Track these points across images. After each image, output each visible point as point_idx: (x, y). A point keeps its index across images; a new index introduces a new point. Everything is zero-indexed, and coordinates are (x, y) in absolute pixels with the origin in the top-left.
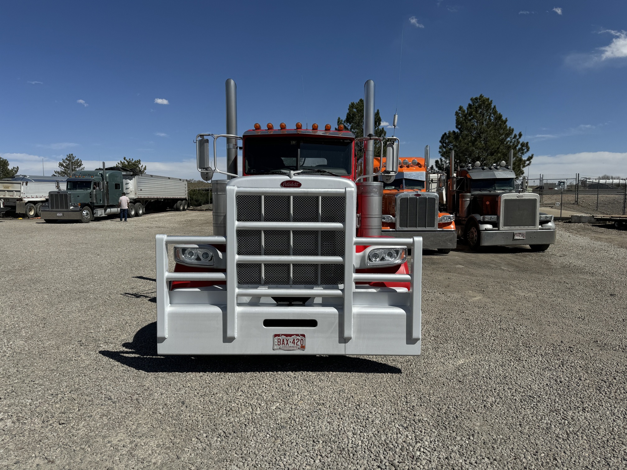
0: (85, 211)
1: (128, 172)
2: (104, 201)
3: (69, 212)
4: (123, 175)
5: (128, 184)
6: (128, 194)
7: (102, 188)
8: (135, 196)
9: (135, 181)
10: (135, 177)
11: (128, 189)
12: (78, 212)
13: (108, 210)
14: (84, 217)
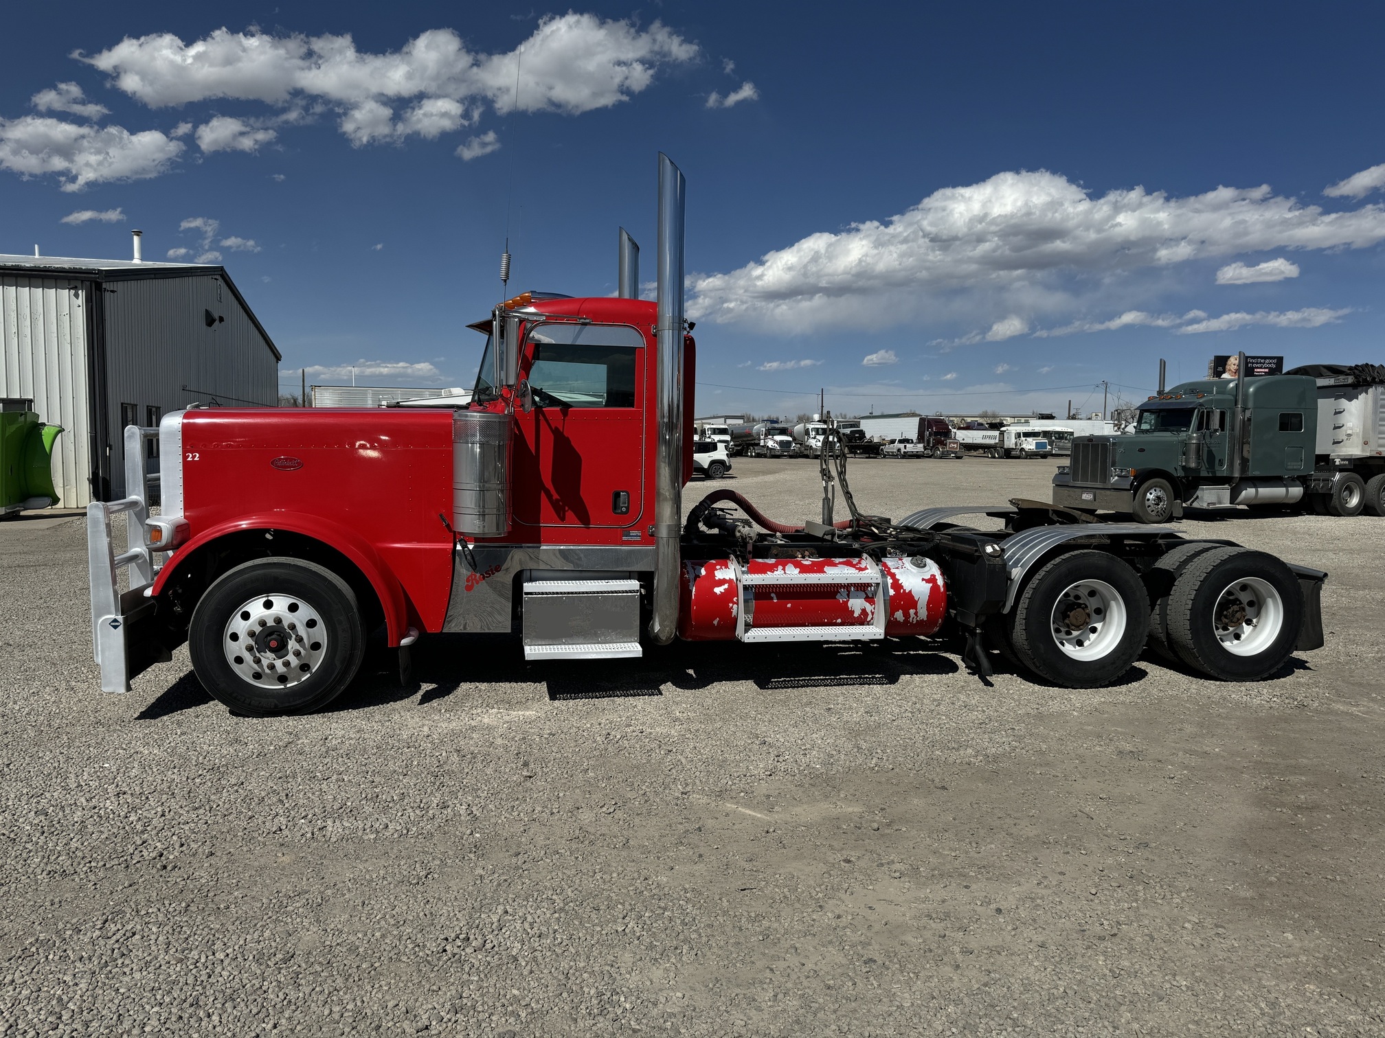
0: (1152, 491)
1: (1341, 377)
2: (1231, 465)
3: (1108, 492)
4: (1319, 388)
5: (1341, 412)
6: (1339, 442)
7: (1217, 426)
8: (1363, 450)
9: (1366, 403)
10: (1370, 391)
11: (1340, 427)
12: (1126, 492)
13: (1248, 493)
14: (1149, 510)
